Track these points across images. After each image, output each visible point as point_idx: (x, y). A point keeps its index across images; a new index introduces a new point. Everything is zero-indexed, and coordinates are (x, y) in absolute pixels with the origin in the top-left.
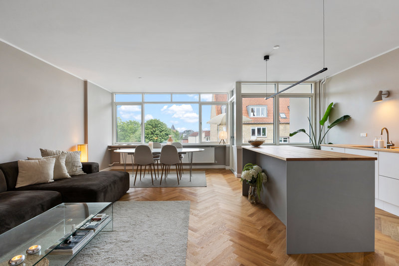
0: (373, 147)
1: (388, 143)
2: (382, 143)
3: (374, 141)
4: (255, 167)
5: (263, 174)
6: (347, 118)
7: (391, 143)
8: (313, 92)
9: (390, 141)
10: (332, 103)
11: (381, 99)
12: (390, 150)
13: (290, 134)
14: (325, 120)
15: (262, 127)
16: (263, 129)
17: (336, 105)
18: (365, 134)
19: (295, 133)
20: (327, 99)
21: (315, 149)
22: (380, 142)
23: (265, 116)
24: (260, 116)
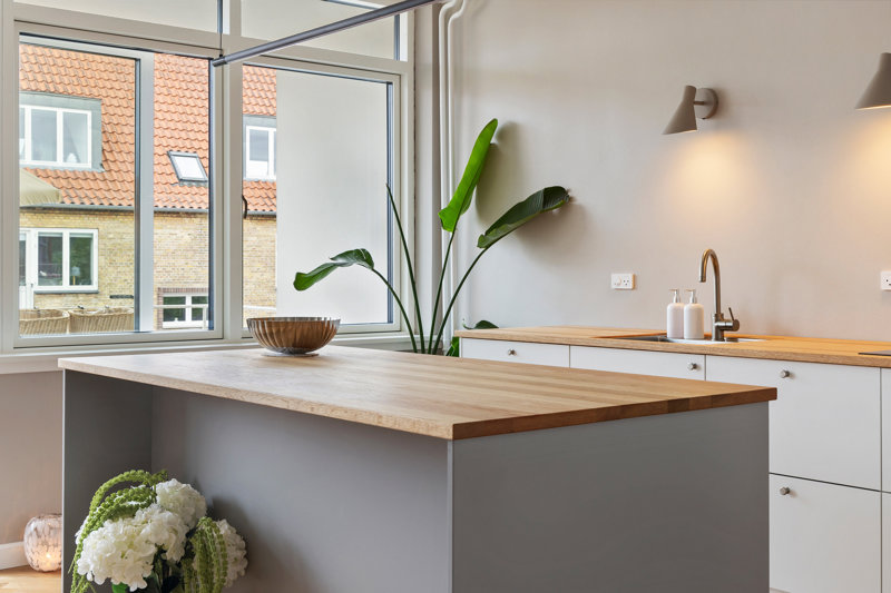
0: (663, 339)
1: (719, 317)
2: (698, 315)
3: (669, 308)
4: (165, 488)
5: (224, 527)
6: (555, 196)
7: (727, 316)
8: (404, 56)
9: (724, 310)
10: (494, 122)
11: (692, 126)
12: (725, 344)
13: (299, 275)
14: (461, 205)
15: (67, 229)
16: (73, 240)
17: (509, 133)
18: (630, 277)
19: (324, 271)
20: (466, 103)
21: (415, 351)
22: (691, 310)
23: (87, 165)
24: (59, 163)
